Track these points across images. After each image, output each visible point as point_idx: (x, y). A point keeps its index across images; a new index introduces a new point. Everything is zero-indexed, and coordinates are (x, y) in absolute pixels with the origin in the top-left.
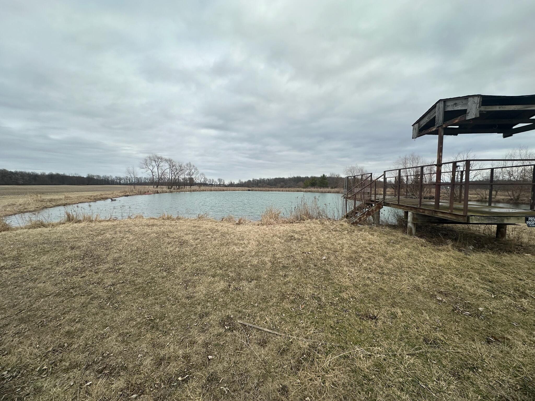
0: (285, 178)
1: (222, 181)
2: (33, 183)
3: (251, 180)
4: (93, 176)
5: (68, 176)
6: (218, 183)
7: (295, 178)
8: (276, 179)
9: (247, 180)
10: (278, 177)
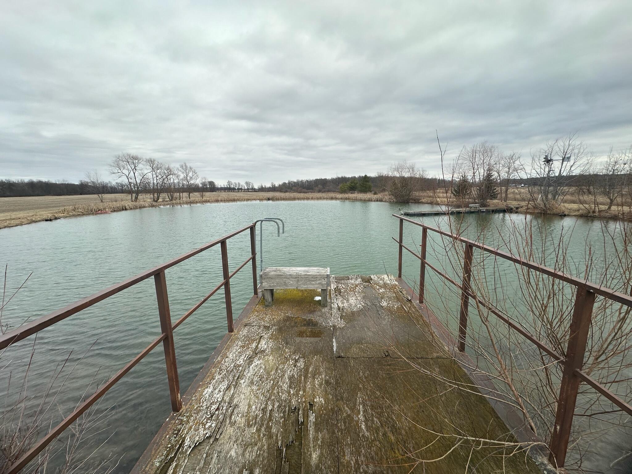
0: (328, 178)
1: (250, 184)
2: (8, 194)
3: (287, 182)
4: (87, 183)
5: (54, 184)
6: (246, 188)
7: (339, 178)
8: (317, 180)
9: (281, 183)
10: (318, 178)
